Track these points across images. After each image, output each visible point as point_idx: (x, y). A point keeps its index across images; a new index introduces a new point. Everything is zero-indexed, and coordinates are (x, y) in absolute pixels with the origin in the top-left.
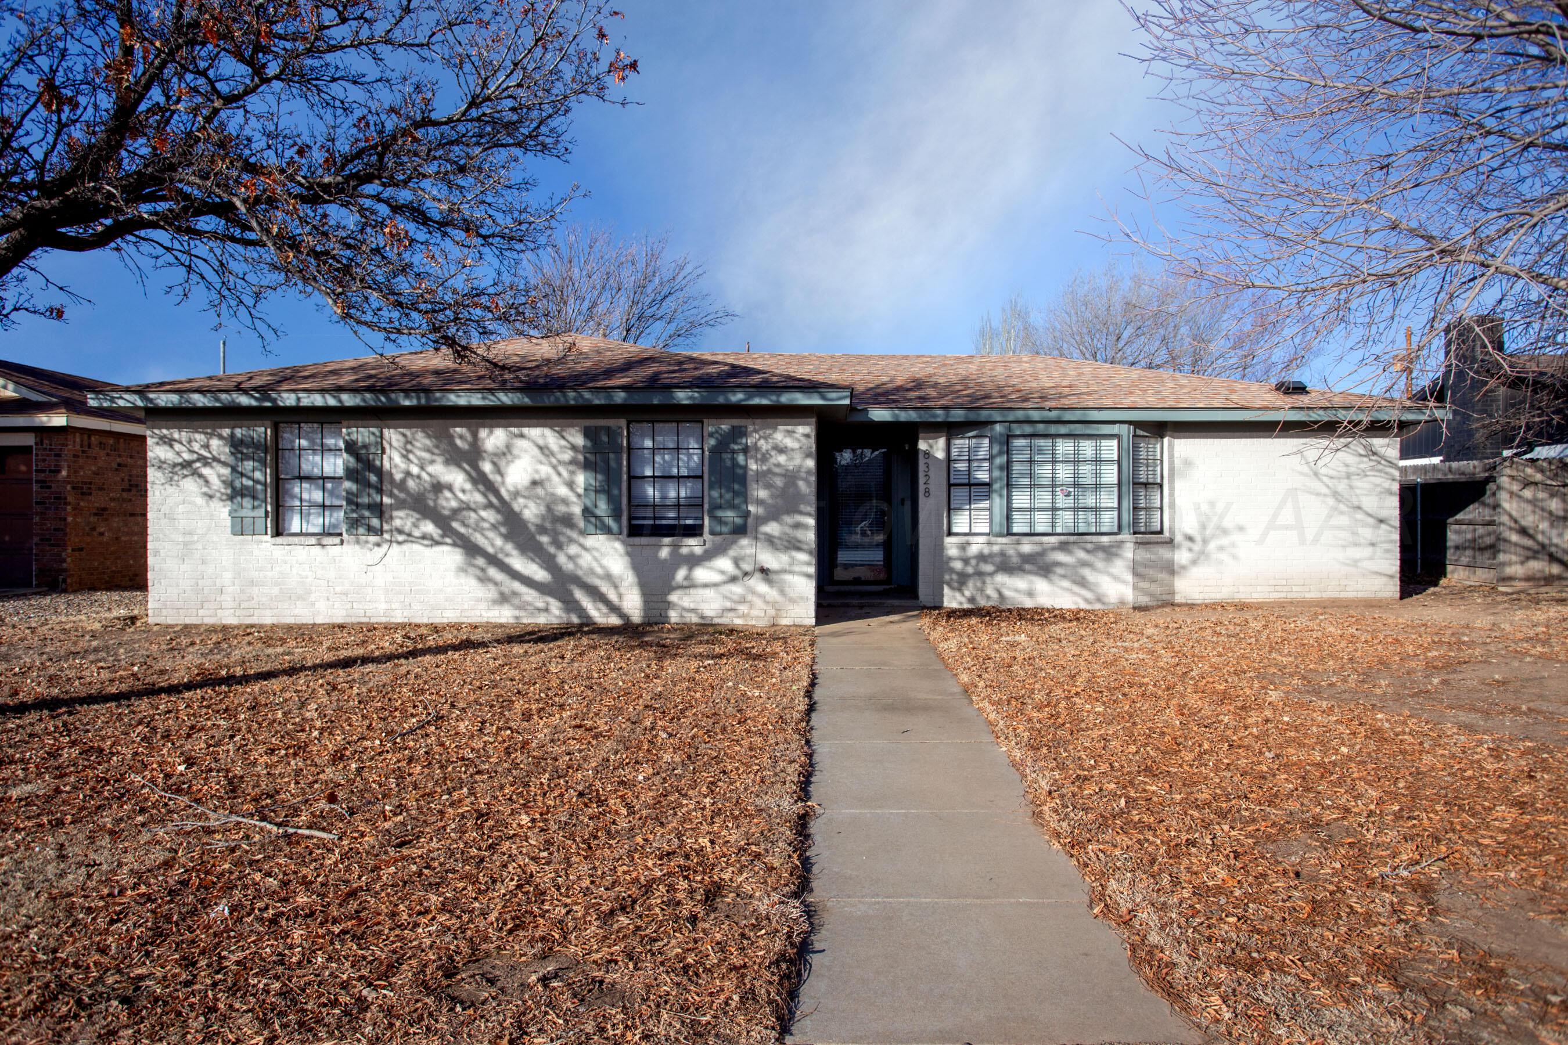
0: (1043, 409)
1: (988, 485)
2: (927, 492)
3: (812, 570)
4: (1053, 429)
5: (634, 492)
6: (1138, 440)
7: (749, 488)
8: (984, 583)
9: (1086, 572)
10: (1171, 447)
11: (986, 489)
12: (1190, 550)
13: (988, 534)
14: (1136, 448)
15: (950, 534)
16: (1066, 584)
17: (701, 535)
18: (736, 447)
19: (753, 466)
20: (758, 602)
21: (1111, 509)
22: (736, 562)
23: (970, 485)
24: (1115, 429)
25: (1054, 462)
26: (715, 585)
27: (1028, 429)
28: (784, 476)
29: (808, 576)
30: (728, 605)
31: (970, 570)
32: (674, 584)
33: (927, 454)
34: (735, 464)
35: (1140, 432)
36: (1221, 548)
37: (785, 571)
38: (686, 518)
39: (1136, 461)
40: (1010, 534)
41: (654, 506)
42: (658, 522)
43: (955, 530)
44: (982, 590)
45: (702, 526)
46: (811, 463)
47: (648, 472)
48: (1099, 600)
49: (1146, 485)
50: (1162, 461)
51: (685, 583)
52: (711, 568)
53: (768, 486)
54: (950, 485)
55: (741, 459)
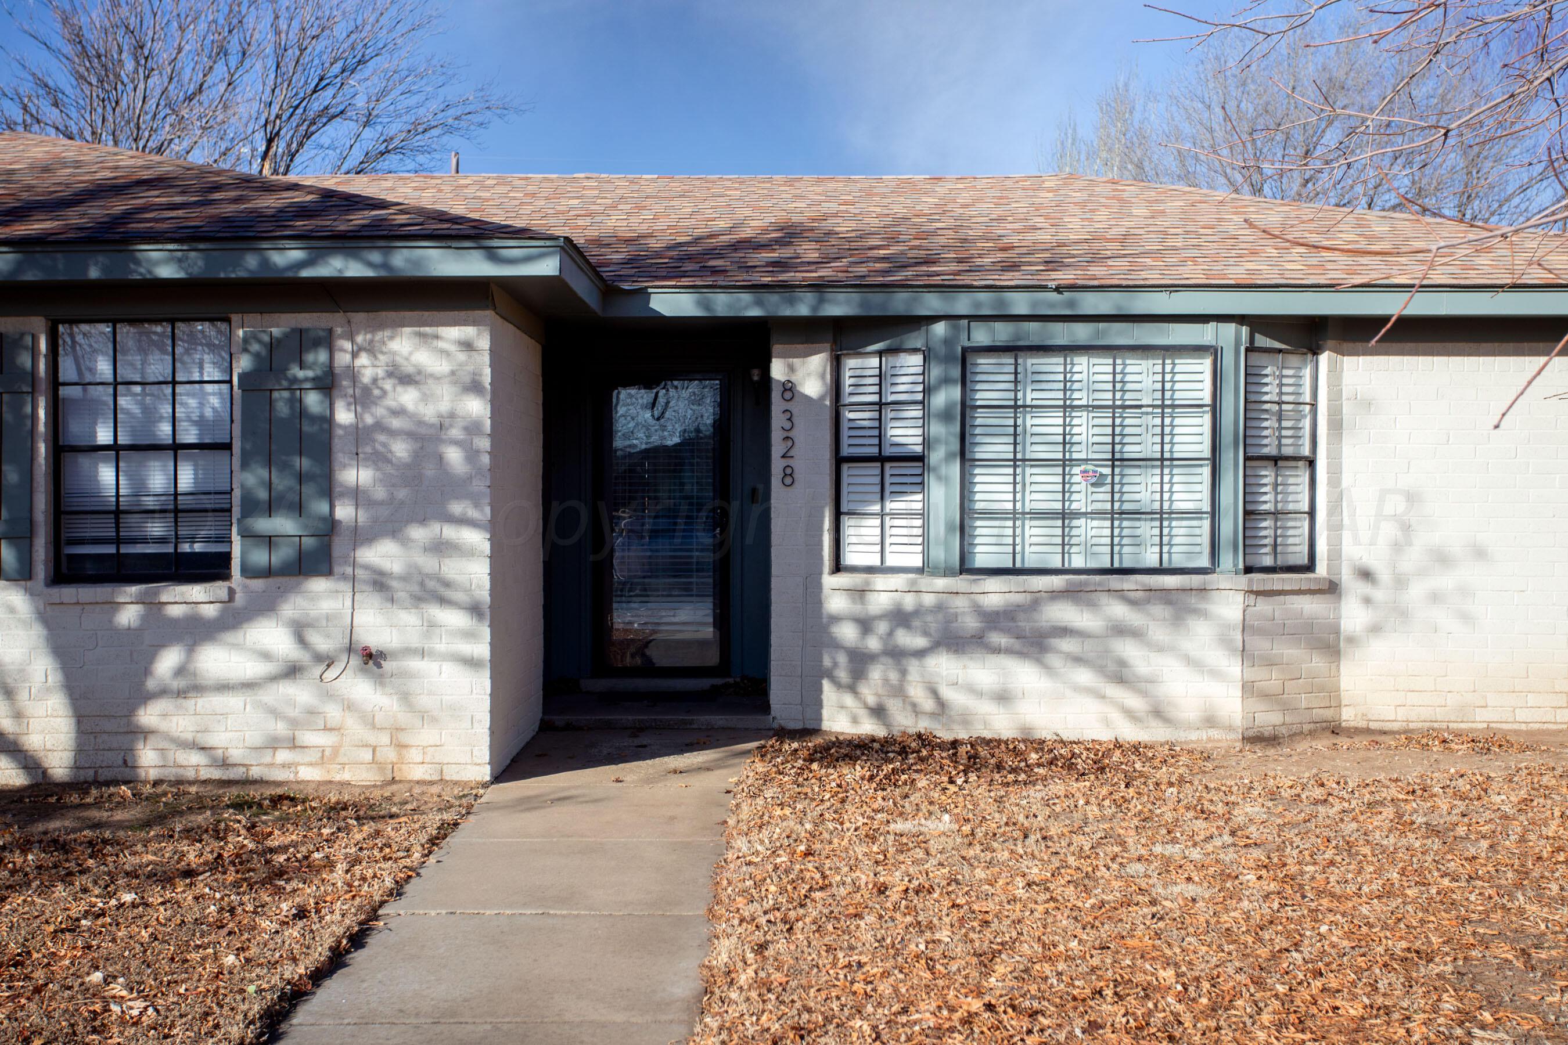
0: (1044, 288)
1: (920, 458)
2: (789, 474)
3: (482, 649)
4: (1061, 334)
5: (69, 483)
6: (1256, 359)
7: (336, 467)
8: (904, 673)
9: (1129, 650)
10: (1335, 372)
11: (914, 468)
12: (1367, 601)
13: (920, 571)
14: (1253, 376)
15: (838, 567)
16: (1084, 676)
17: (226, 576)
18: (301, 374)
19: (344, 416)
20: (354, 728)
21: (1197, 514)
22: (299, 632)
23: (882, 459)
24: (1205, 334)
25: (1067, 408)
26: (248, 686)
27: (1003, 332)
28: (410, 435)
29: (471, 663)
30: (281, 728)
31: (873, 644)
32: (151, 684)
33: (789, 389)
34: (301, 412)
35: (1261, 341)
36: (1435, 598)
37: (409, 651)
38: (192, 539)
39: (1252, 404)
40: (965, 568)
41: (118, 513)
42: (125, 549)
43: (851, 558)
44: (899, 691)
45: (227, 557)
46: (477, 408)
47: (104, 436)
48: (1158, 713)
49: (1276, 460)
50: (1314, 406)
51: (176, 684)
52: (236, 646)
53: (380, 459)
54: (840, 461)
55: (313, 400)
